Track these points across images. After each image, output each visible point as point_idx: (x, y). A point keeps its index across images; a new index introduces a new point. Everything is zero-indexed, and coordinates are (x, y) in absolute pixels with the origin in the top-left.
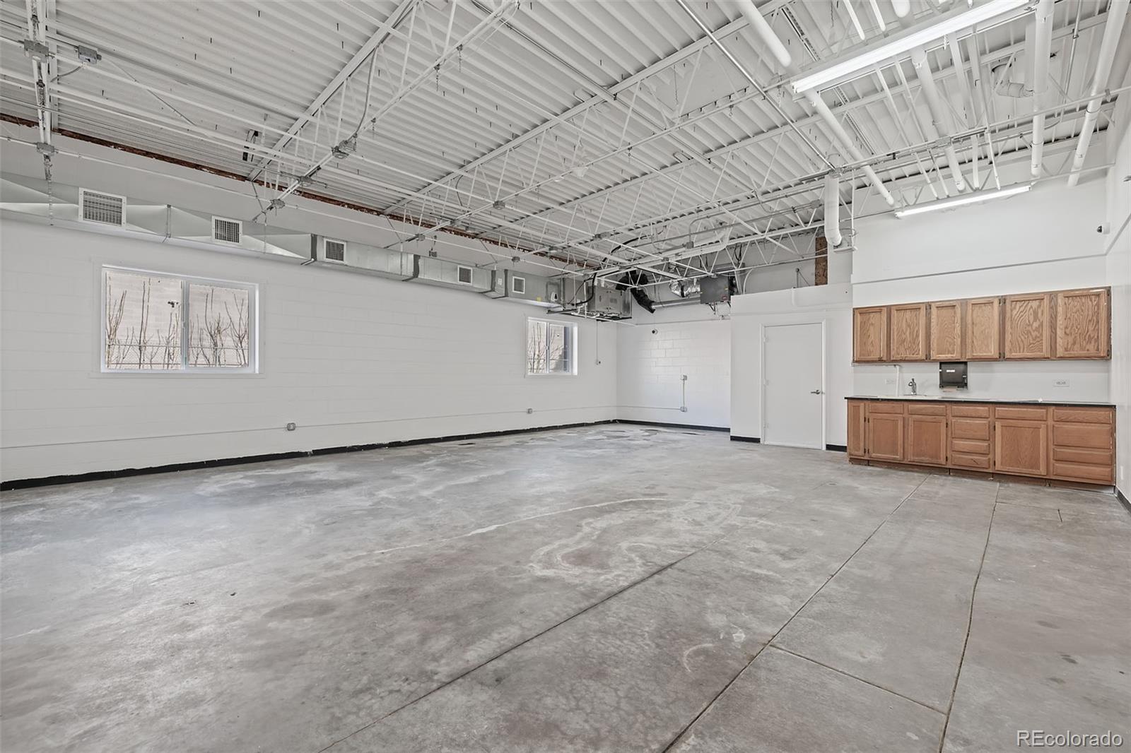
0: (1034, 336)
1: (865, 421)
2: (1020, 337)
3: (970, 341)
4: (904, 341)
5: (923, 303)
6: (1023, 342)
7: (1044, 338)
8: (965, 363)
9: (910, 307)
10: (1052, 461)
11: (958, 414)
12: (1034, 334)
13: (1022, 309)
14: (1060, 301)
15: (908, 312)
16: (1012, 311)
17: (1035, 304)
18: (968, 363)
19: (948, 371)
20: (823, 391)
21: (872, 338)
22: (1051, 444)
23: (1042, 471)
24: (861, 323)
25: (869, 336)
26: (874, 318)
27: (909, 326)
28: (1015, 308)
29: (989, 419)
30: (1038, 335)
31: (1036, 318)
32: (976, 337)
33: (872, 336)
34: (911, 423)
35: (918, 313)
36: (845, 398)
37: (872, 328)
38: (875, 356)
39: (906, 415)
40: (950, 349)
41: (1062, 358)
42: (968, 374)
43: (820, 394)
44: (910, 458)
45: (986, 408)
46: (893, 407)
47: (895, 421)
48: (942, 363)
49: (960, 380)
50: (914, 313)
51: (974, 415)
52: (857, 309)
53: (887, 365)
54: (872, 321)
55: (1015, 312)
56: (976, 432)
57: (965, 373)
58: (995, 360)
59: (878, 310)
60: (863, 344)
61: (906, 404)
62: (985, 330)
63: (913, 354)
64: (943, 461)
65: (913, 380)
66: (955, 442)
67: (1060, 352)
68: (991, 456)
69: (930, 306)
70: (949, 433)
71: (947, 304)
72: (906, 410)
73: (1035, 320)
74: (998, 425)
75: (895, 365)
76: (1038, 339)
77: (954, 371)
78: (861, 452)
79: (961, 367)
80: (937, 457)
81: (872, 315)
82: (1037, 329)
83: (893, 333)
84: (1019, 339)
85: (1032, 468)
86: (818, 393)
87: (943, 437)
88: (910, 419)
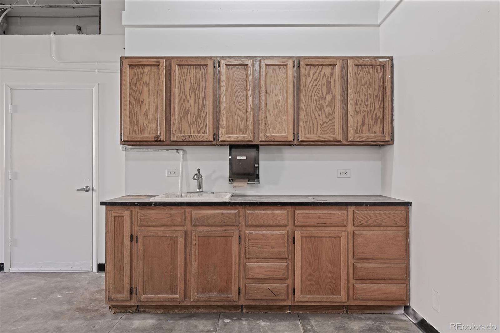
0: (327, 113)
1: (132, 240)
2: (313, 112)
3: (263, 115)
4: (187, 112)
5: (211, 58)
6: (316, 119)
7: (337, 117)
8: (256, 147)
9: (194, 62)
10: (352, 281)
11: (254, 223)
12: (328, 110)
13: (315, 77)
14: (351, 70)
15: (193, 70)
16: (306, 78)
17: (328, 70)
18: (260, 147)
19: (239, 158)
20: (95, 188)
21: (146, 107)
22: (351, 256)
23: (341, 298)
24: (131, 80)
25: (142, 102)
26: (149, 75)
27: (193, 90)
28: (309, 74)
29: (288, 227)
30: (331, 112)
31: (329, 90)
32: (269, 110)
33: (146, 102)
34: (195, 240)
35: (204, 71)
36: (102, 203)
37: (146, 89)
38: (149, 135)
39: (188, 228)
40: (242, 126)
41: (353, 144)
42: (261, 163)
43: (90, 192)
44: (195, 296)
45: (285, 212)
46: (171, 215)
47: (174, 239)
48: (233, 147)
49: (251, 170)
50: (200, 71)
51: (271, 223)
52: (126, 58)
53: (168, 150)
54: (146, 79)
55: (309, 80)
56: (273, 247)
57: (256, 161)
58: (289, 144)
59: (155, 62)
60: (135, 114)
61: (188, 209)
62: (279, 101)
63: (199, 133)
64: (234, 296)
65: (199, 170)
66: (250, 264)
67: (351, 136)
68: (289, 281)
69: (219, 62)
70: (243, 252)
71: (238, 62)
72: (188, 219)
73: (328, 93)
74: (298, 235)
75: (178, 150)
76: (330, 117)
77: (244, 158)
78: (125, 295)
79: (253, 153)
80: (227, 290)
81: (146, 70)
82: (329, 105)
83: (174, 99)
84: (313, 117)
85: (332, 293)
86: (87, 191)
87: (235, 259)
88: (194, 233)
